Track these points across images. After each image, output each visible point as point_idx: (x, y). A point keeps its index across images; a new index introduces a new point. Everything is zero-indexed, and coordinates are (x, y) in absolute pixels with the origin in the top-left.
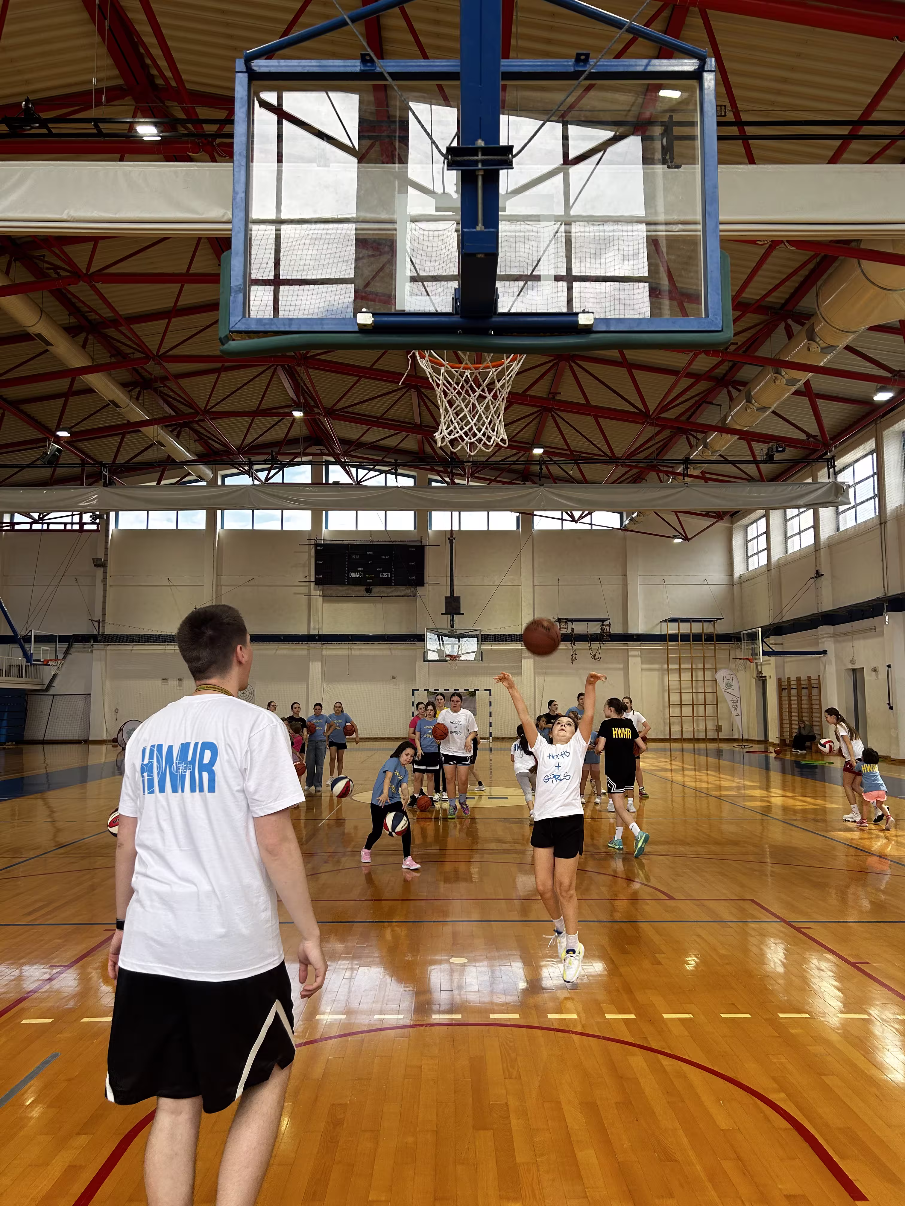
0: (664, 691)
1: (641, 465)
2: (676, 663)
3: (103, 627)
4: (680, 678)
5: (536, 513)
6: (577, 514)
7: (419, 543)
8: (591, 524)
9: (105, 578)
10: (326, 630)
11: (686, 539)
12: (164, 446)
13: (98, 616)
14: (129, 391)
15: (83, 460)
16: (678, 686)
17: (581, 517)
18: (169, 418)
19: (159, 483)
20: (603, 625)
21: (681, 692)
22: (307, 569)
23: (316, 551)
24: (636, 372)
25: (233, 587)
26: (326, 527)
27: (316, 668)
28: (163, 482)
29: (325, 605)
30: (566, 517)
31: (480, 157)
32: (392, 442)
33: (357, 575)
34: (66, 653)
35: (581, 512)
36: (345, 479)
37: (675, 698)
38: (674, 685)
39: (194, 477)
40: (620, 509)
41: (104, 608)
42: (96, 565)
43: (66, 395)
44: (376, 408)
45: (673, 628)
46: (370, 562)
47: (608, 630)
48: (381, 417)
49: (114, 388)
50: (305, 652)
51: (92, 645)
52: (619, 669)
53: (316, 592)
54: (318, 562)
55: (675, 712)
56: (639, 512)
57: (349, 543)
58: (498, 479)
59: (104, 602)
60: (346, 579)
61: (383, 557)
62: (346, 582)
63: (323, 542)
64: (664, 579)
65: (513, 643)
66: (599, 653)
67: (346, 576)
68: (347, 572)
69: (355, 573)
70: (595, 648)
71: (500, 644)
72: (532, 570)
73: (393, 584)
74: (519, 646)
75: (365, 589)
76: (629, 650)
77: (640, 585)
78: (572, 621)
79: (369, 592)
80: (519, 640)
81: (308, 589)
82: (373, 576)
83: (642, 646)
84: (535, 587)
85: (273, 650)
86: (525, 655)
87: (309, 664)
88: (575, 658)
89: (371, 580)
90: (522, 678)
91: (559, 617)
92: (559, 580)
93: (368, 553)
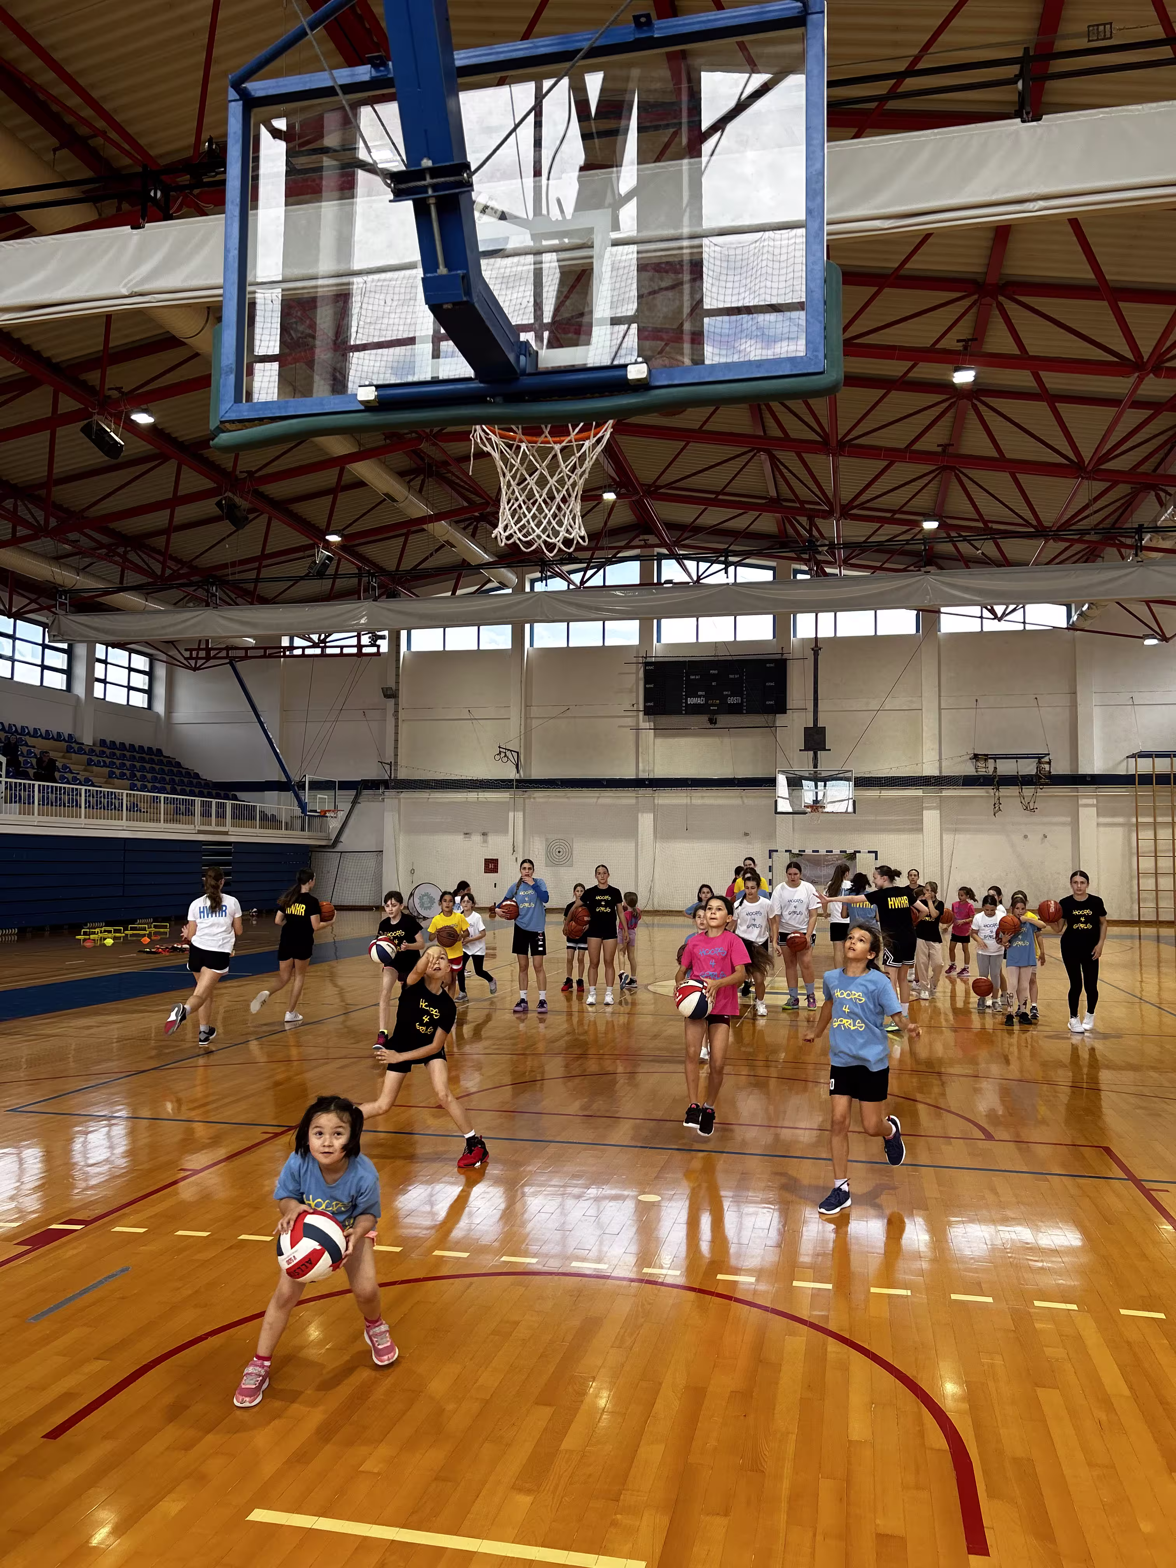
0: (1131, 854)
1: (1087, 538)
2: (1148, 815)
3: (396, 770)
4: (1155, 836)
5: (943, 610)
6: (999, 609)
7: (778, 657)
8: (1024, 623)
9: (396, 711)
10: (660, 772)
11: (1164, 638)
12: (455, 547)
13: (389, 757)
14: (409, 482)
15: (359, 568)
16: (1153, 849)
17: (1004, 614)
18: (462, 510)
19: (454, 593)
20: (1040, 762)
21: (1156, 856)
22: (634, 694)
23: (646, 672)
24: (1060, 406)
25: (545, 720)
26: (659, 640)
27: (646, 821)
28: (459, 592)
29: (659, 741)
30: (986, 614)
31: (429, 181)
32: (741, 523)
33: (700, 701)
34: (355, 802)
35: (1005, 607)
36: (681, 577)
37: (1147, 864)
38: (1146, 845)
39: (495, 584)
40: (1067, 600)
41: (396, 748)
42: (387, 696)
43: (334, 491)
44: (715, 480)
45: (1145, 766)
46: (714, 684)
47: (1047, 769)
48: (722, 492)
49: (388, 478)
50: (633, 801)
51: (383, 793)
52: (1064, 824)
53: (645, 724)
54: (647, 686)
55: (1148, 883)
56: (1091, 604)
57: (687, 659)
58: (886, 566)
59: (396, 741)
60: (683, 707)
61: (731, 676)
62: (683, 710)
63: (654, 660)
64: (1132, 698)
65: (910, 789)
66: (1034, 802)
67: (683, 703)
68: (684, 697)
69: (695, 698)
70: (1028, 795)
71: (892, 789)
72: (937, 689)
73: (745, 712)
74: (919, 792)
75: (709, 719)
76: (1079, 797)
77: (1096, 706)
78: (995, 757)
79: (713, 723)
80: (919, 783)
81: (636, 720)
82: (718, 701)
83: (1098, 791)
84: (942, 711)
85: (594, 798)
86: (927, 803)
87: (638, 816)
88: (1000, 810)
89: (715, 708)
90: (923, 836)
91: (975, 753)
92: (976, 701)
93: (711, 671)
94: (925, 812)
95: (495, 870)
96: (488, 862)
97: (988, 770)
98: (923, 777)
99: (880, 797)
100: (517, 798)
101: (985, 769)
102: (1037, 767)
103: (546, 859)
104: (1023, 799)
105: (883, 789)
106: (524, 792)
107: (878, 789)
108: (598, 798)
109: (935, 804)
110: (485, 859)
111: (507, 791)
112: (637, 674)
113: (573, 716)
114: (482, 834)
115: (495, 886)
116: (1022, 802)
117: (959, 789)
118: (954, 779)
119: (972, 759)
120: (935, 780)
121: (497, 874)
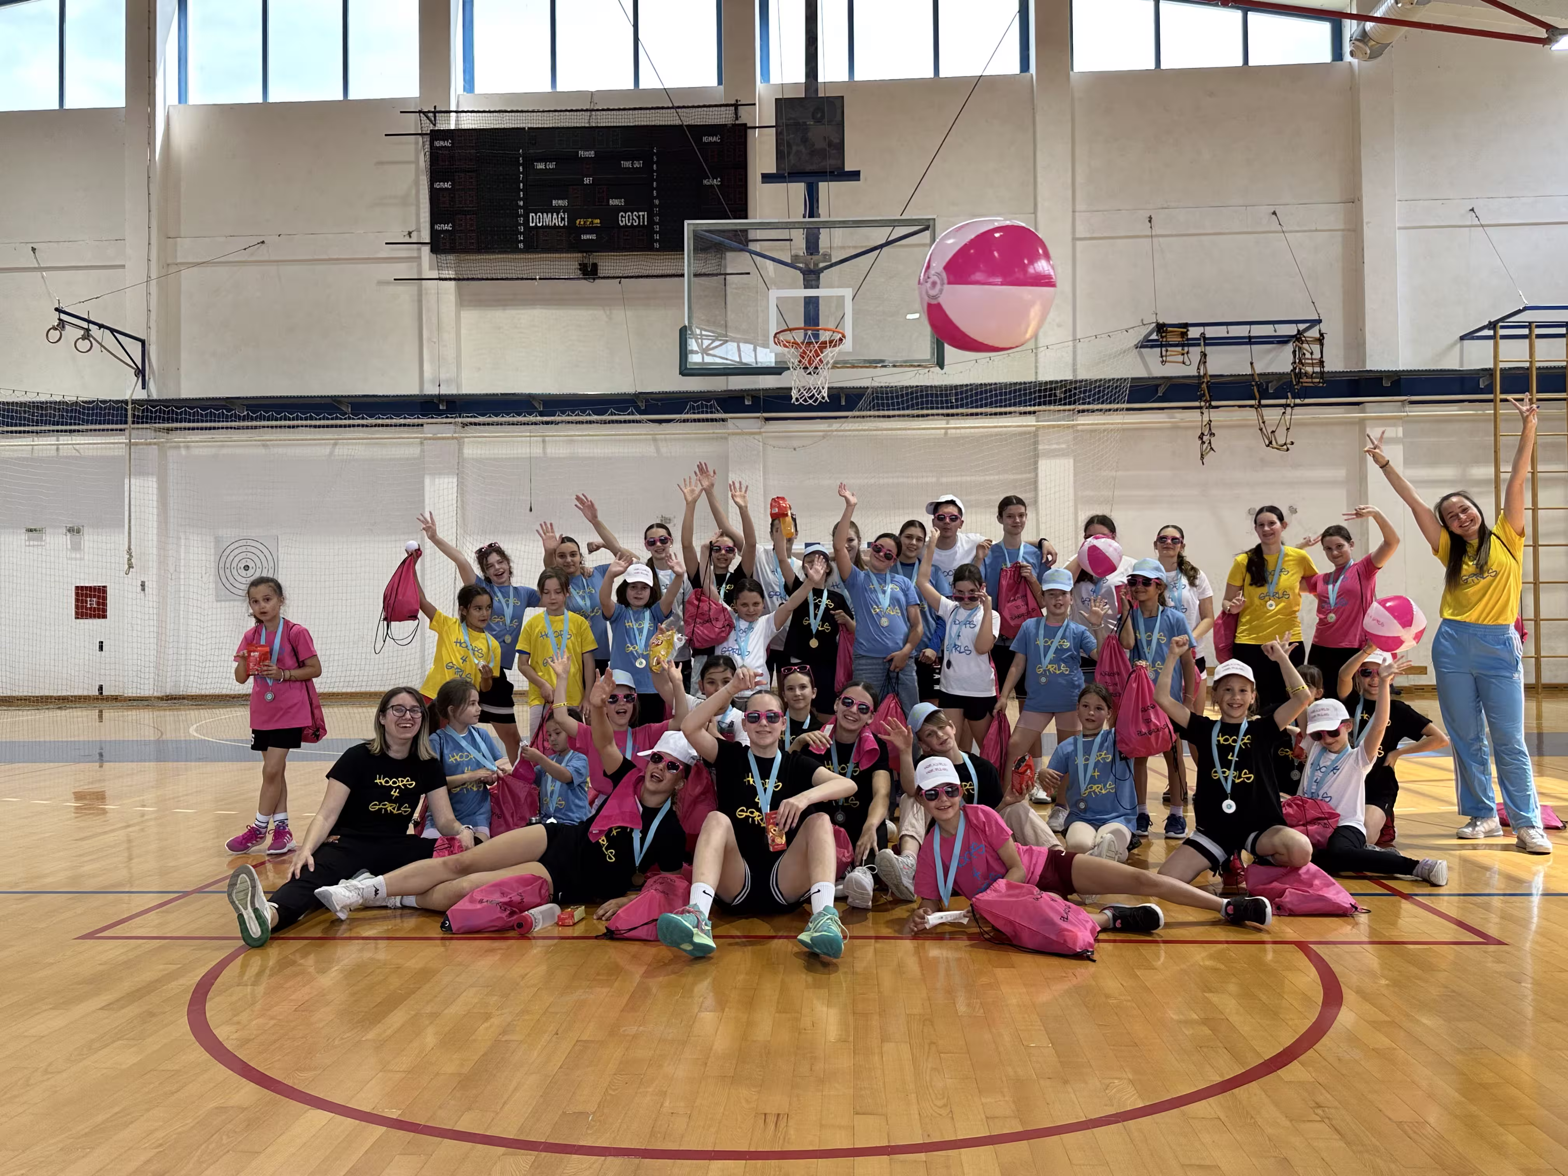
4: (1535, 503)
7: (729, 122)
8: (1245, 48)
10: (470, 385)
20: (1299, 345)
21: (1535, 547)
22: (413, 209)
23: (435, 155)
25: (211, 270)
26: (468, 87)
33: (552, 220)
46: (587, 181)
47: (1316, 360)
50: (415, 451)
53: (435, 272)
54: (437, 185)
57: (527, 123)
60: (521, 233)
61: (626, 164)
62: (521, 241)
63: (453, 127)
64: (1472, 210)
65: (1010, 413)
66: (1288, 429)
67: (520, 225)
68: (521, 211)
69: (545, 215)
70: (1272, 415)
71: (972, 415)
72: (1070, 192)
73: (657, 245)
74: (1030, 421)
75: (580, 264)
76: (1368, 422)
77: (1399, 228)
78: (1203, 334)
79: (590, 272)
80: (1030, 400)
81: (415, 264)
82: (598, 221)
83: (1407, 409)
84: (1078, 243)
85: (326, 444)
86: (1047, 447)
87: (423, 482)
88: (1212, 449)
89: (593, 237)
90: (1037, 514)
91: (1161, 322)
92: (1150, 221)
93: (581, 153)
94: (1044, 465)
95: (100, 613)
96: (82, 593)
97: (1188, 363)
98: (1041, 384)
99: (946, 434)
100: (142, 444)
101: (1180, 359)
102: (1294, 352)
103: (216, 583)
104: (1264, 422)
105: (953, 415)
106: (160, 430)
107: (943, 415)
108: (335, 444)
109: (1064, 446)
110: (77, 588)
111: (121, 430)
112: (417, 162)
113: (273, 258)
114: (69, 531)
115: (101, 648)
116: (1261, 430)
117: (1117, 410)
118: (1109, 387)
119: (1142, 347)
120: (1065, 392)
121: (103, 620)
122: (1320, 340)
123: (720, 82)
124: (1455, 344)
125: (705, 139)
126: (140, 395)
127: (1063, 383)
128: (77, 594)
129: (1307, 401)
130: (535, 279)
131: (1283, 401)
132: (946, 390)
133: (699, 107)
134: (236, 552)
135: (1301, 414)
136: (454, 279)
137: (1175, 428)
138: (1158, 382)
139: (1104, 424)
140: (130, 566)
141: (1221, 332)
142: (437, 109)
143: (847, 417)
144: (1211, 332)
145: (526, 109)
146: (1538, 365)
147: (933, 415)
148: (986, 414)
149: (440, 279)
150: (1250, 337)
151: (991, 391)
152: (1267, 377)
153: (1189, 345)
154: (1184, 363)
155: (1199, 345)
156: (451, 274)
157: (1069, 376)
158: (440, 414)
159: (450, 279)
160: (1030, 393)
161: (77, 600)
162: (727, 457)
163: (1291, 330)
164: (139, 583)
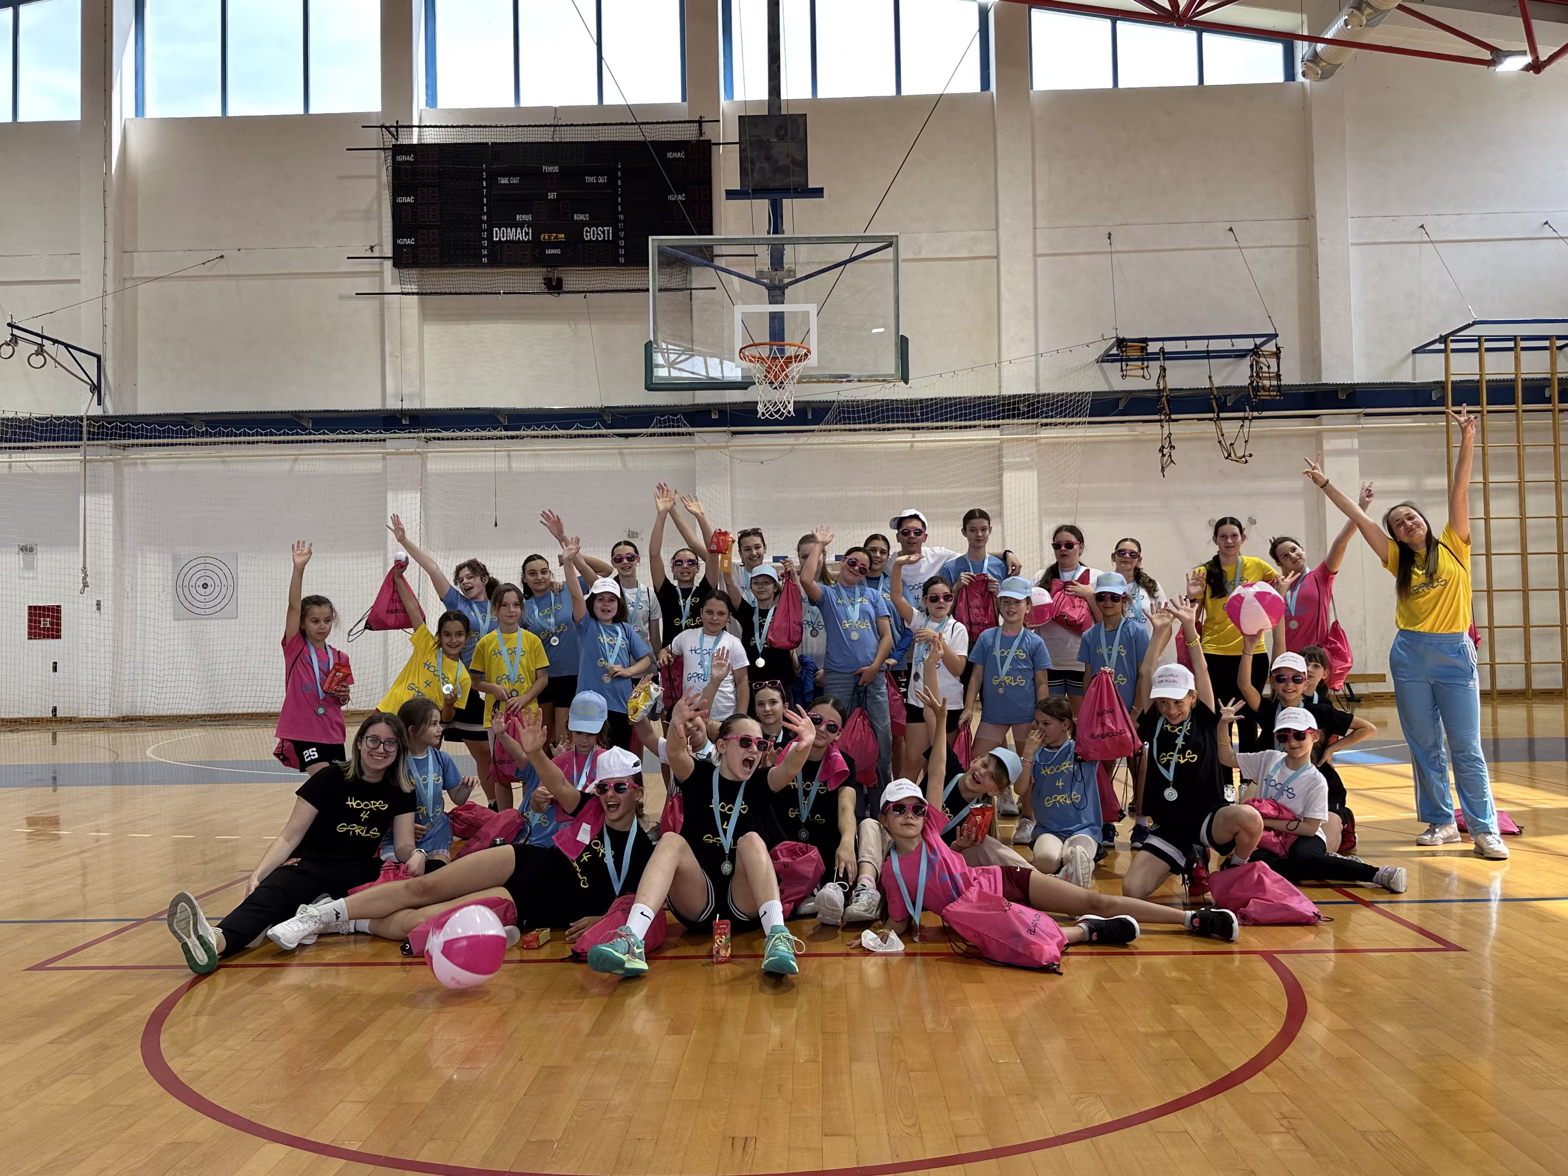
4: (1487, 512)
7: (694, 138)
8: (1200, 68)
10: (433, 400)
11: (1533, 63)
20: (1257, 358)
22: (372, 221)
23: (397, 171)
25: (168, 285)
26: (430, 103)
33: (517, 235)
46: (552, 196)
47: (1274, 369)
50: (376, 466)
53: (398, 286)
54: (400, 200)
60: (484, 248)
61: (590, 179)
62: (485, 256)
63: (415, 142)
64: (1422, 226)
65: (975, 426)
66: (1246, 442)
67: (484, 239)
68: (485, 226)
69: (509, 229)
70: (1231, 428)
71: (937, 428)
72: (1031, 210)
73: (622, 260)
74: (994, 434)
75: (545, 279)
76: (1324, 434)
77: (1352, 244)
78: (1162, 348)
79: (554, 287)
80: (994, 414)
81: (377, 279)
82: (563, 236)
83: (1362, 421)
84: (1040, 259)
85: (285, 460)
86: (1011, 460)
87: (386, 498)
88: (1172, 461)
89: (558, 251)
90: (1003, 527)
91: (1121, 337)
92: (1109, 238)
93: (546, 169)
94: (1007, 476)
95: (54, 632)
96: (36, 613)
97: (1148, 377)
98: (1004, 398)
99: (912, 446)
100: (97, 461)
101: (1140, 372)
102: (1252, 366)
103: (174, 601)
104: (1222, 435)
105: (918, 429)
106: (116, 446)
107: (908, 428)
108: (296, 460)
109: (1027, 459)
110: (30, 608)
111: (76, 447)
112: (379, 176)
113: (231, 273)
114: (22, 550)
115: (55, 669)
116: (1220, 442)
117: (1079, 423)
118: (1071, 401)
119: (1102, 361)
120: (1029, 406)
121: (57, 640)
122: (1277, 354)
123: (684, 99)
124: (1407, 357)
125: (670, 155)
126: (96, 411)
127: (1026, 397)
128: (30, 614)
129: (1265, 414)
130: (499, 293)
131: (1241, 414)
132: (911, 404)
133: (663, 123)
134: (195, 570)
135: (1258, 427)
136: (417, 294)
137: (1136, 441)
138: (1118, 396)
139: (1067, 437)
140: (85, 585)
141: (1179, 346)
142: (400, 124)
143: (813, 431)
144: (1170, 347)
145: (489, 124)
146: (1488, 377)
147: (899, 428)
148: (951, 428)
149: (402, 294)
150: (1208, 352)
151: (955, 405)
152: (1226, 391)
153: (1149, 360)
154: (1144, 377)
155: (1158, 359)
156: (414, 288)
157: (1031, 390)
158: (403, 428)
159: (413, 294)
160: (994, 407)
161: (30, 621)
162: (694, 471)
163: (1248, 344)
164: (95, 603)
